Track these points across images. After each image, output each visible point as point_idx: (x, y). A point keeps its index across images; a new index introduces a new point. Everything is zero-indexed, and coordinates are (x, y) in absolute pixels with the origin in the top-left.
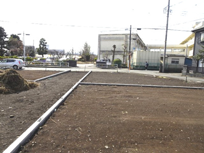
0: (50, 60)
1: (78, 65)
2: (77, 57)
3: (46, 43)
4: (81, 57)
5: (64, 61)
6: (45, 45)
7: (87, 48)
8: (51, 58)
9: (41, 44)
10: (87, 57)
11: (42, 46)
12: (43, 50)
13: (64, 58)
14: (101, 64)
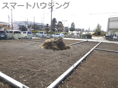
0: (76, 34)
1: (92, 38)
2: (92, 33)
3: (74, 25)
4: (94, 33)
5: (84, 35)
6: (74, 26)
7: (99, 27)
8: (77, 33)
9: (72, 26)
10: (98, 33)
11: (72, 27)
12: (73, 29)
13: (84, 33)
14: (109, 38)
